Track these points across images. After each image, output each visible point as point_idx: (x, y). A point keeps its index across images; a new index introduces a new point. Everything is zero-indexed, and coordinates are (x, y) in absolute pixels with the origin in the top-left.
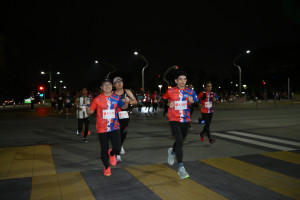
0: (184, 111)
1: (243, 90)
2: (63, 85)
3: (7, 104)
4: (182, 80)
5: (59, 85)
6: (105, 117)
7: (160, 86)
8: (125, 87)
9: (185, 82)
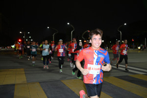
2: (31, 39)
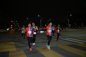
0: (51, 32)
1: (69, 26)
3: (1, 30)
4: (51, 24)
5: (17, 25)
6: (29, 33)
7: (46, 25)
8: (35, 25)
9: (51, 25)
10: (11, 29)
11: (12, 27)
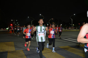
2: (18, 24)
7: (48, 25)
10: (10, 28)
11: (11, 26)
